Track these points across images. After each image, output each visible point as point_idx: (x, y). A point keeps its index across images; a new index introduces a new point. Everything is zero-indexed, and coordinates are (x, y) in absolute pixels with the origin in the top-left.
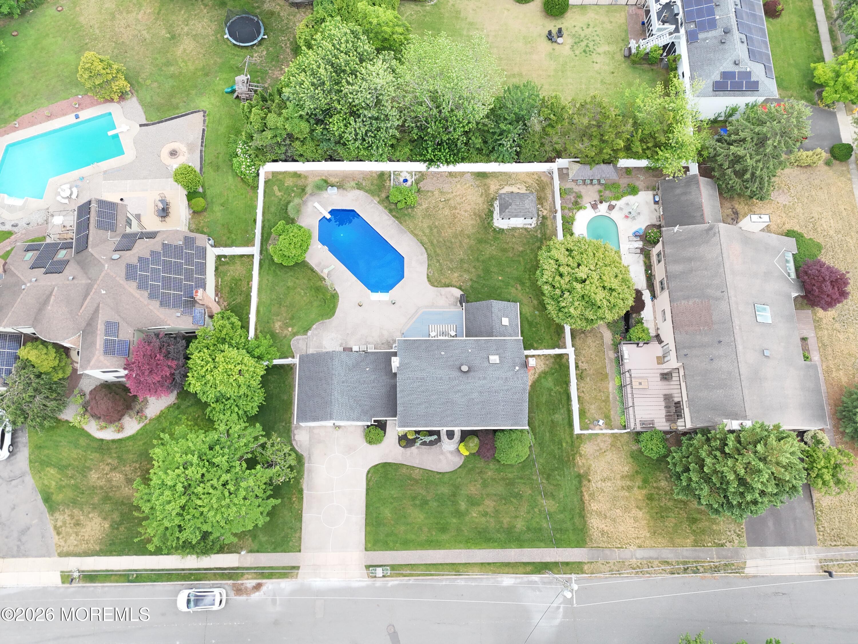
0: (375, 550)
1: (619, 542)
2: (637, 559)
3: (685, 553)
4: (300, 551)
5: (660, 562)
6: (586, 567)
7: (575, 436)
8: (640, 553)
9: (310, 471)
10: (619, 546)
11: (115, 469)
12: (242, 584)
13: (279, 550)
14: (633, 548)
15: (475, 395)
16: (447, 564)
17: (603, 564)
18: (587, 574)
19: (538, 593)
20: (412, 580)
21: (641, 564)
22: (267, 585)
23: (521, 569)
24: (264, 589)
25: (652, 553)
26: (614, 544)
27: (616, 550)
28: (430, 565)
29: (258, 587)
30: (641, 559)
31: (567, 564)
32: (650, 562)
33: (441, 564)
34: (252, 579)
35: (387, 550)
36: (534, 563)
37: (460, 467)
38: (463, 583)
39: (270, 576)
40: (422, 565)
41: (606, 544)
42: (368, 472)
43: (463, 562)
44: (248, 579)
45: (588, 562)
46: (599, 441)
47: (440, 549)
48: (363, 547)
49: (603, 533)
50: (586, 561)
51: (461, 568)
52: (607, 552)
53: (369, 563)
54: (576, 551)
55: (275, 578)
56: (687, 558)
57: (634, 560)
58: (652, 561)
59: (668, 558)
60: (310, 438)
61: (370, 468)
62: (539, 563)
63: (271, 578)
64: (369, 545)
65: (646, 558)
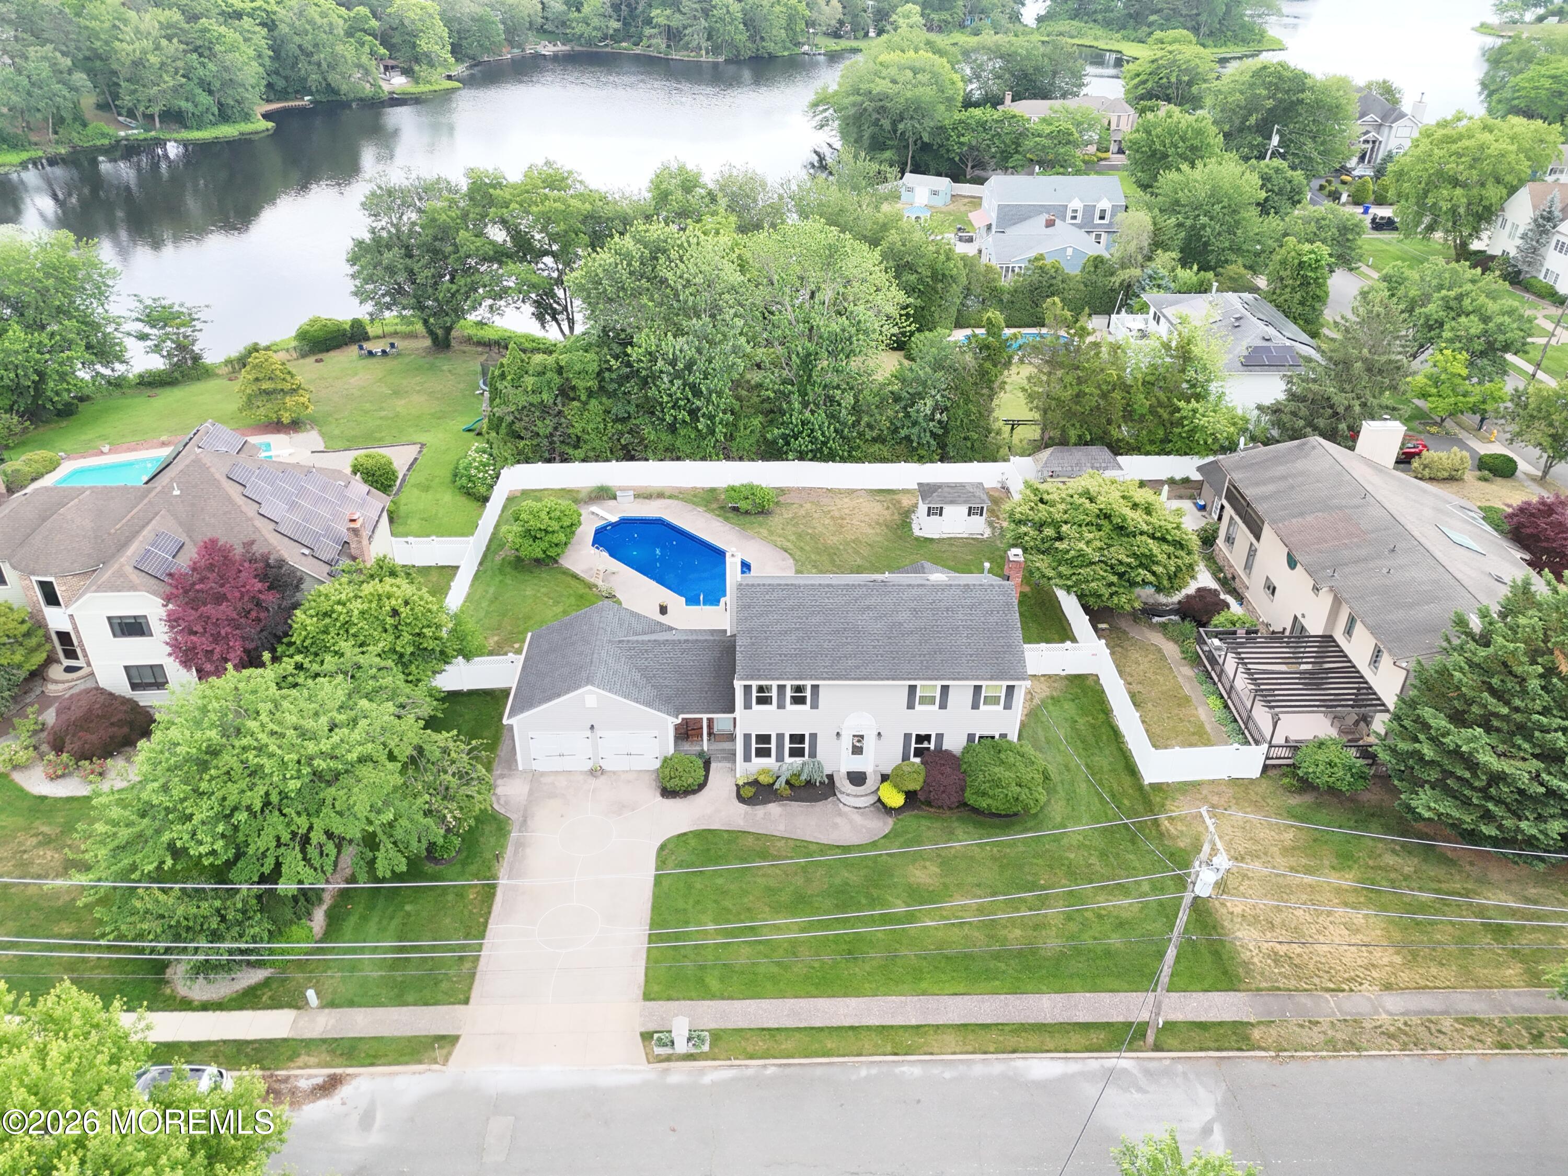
0: (669, 999)
1: (1326, 976)
2: (1390, 1014)
3: (1515, 1001)
4: (466, 1002)
5: (1456, 1020)
6: (1256, 1034)
7: (1148, 788)
8: (1394, 1003)
9: (520, 845)
10: (1332, 986)
11: (49, 842)
12: (287, 1079)
13: (410, 998)
14: (1369, 991)
15: (904, 616)
16: (869, 1028)
17: (1302, 1026)
18: (1264, 1049)
19: (1137, 1096)
20: (771, 1068)
21: (1405, 1024)
22: (355, 1083)
23: (1076, 1038)
24: (344, 1091)
25: (1426, 1001)
26: (1316, 980)
27: (1327, 995)
28: (821, 1029)
29: (331, 1085)
30: (1402, 1014)
31: (1203, 1026)
32: (1432, 1022)
33: (852, 1028)
34: (319, 1065)
35: (703, 999)
36: (1109, 1025)
37: (885, 837)
38: (917, 1071)
39: (373, 1060)
40: (798, 1029)
41: (1294, 982)
42: (662, 847)
43: (914, 1022)
44: (306, 1066)
45: (1259, 1023)
46: (1205, 792)
47: (846, 995)
48: (639, 992)
49: (1276, 959)
50: (1252, 1020)
51: (909, 1040)
52: (1304, 999)
53: (651, 1027)
54: (1217, 998)
55: (384, 1065)
56: (1527, 1011)
57: (1384, 1016)
58: (1433, 1018)
59: (1475, 1012)
60: (530, 790)
61: (668, 840)
62: (1123, 1023)
63: (372, 1065)
64: (656, 988)
65: (1417, 1013)
